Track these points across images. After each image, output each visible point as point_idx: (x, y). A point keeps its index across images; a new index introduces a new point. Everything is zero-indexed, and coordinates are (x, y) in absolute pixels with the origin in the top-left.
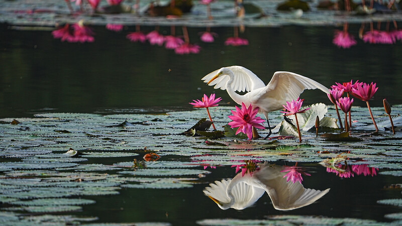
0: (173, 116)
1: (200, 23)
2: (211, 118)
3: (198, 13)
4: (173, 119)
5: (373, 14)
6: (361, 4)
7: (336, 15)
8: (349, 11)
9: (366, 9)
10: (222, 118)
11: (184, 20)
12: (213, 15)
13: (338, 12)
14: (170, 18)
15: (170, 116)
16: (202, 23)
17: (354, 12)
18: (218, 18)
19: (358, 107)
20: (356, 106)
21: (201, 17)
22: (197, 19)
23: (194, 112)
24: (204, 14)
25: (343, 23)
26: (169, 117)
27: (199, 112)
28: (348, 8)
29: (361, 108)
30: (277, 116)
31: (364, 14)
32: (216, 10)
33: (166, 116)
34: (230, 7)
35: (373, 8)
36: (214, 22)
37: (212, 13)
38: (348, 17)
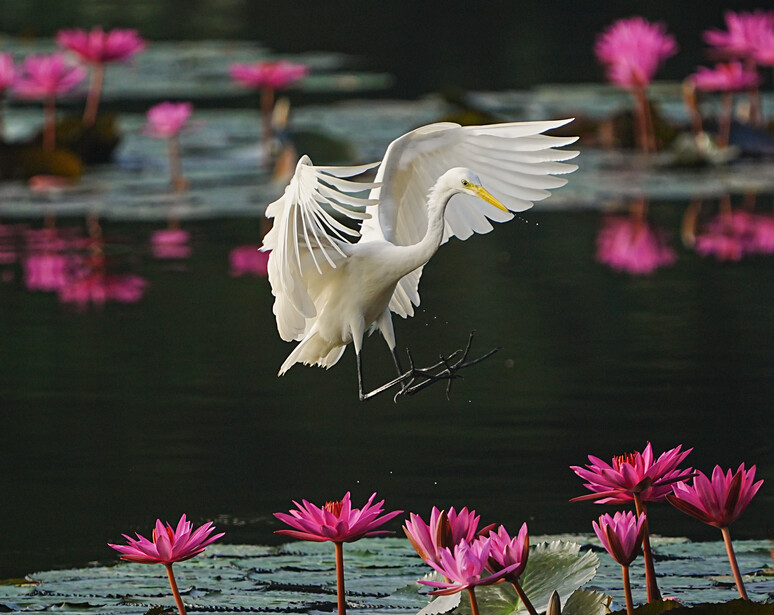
0: (48, 587)
1: (144, 204)
2: (178, 595)
3: (139, 167)
4: (48, 600)
5: (730, 165)
6: (690, 129)
7: (606, 168)
8: (651, 151)
9: (704, 144)
10: (218, 592)
11: (87, 193)
12: (186, 176)
13: (613, 156)
14: (41, 186)
15: (40, 587)
16: (153, 204)
17: (666, 158)
18: (207, 185)
19: (679, 540)
20: (675, 536)
21: (149, 180)
22: (133, 190)
23: (121, 571)
24: (158, 169)
25: (629, 200)
26: (35, 593)
27: (137, 570)
28: (646, 140)
29: (690, 546)
30: (406, 581)
31: (698, 165)
32: (197, 152)
33: (25, 589)
34: (247, 141)
35: (731, 142)
36: (194, 201)
37: (187, 162)
38: (646, 176)
